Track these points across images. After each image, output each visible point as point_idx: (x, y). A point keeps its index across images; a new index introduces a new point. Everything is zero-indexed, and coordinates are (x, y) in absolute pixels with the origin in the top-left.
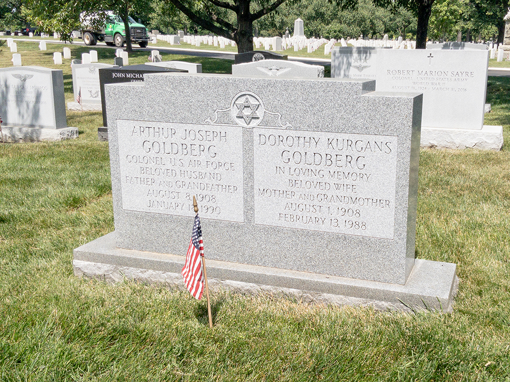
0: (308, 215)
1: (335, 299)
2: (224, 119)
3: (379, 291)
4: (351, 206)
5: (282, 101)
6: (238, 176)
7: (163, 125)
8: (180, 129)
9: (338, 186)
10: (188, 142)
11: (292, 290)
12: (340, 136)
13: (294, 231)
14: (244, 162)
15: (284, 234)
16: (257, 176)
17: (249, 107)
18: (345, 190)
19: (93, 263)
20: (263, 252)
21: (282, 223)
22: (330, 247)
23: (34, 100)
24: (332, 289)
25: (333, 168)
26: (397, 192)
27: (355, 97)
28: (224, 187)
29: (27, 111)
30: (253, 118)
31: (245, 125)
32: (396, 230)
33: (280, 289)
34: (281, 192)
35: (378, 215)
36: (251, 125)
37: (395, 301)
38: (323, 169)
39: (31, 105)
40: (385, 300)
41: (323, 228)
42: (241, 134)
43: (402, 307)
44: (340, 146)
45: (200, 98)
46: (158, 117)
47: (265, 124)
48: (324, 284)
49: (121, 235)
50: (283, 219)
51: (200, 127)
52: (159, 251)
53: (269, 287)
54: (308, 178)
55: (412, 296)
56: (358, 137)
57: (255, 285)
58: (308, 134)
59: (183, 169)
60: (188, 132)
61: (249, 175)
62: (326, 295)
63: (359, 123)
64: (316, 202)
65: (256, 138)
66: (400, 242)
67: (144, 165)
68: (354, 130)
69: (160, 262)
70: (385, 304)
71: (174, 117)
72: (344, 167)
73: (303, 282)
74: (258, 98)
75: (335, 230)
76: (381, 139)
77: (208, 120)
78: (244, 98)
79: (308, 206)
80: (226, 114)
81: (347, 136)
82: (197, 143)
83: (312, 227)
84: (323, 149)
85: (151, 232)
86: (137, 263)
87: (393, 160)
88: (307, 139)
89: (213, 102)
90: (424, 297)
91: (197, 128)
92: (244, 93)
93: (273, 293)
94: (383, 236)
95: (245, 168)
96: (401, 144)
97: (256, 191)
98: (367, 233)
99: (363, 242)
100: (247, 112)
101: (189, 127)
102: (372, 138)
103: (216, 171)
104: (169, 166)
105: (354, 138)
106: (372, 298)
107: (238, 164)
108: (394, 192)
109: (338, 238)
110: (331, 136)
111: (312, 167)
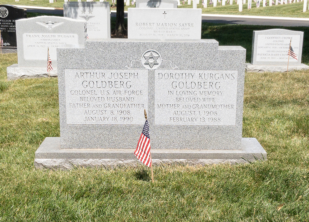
0: (187, 117)
1: (207, 161)
3: (231, 154)
4: (212, 109)
5: (172, 54)
6: (145, 98)
7: (97, 71)
8: (108, 73)
9: (204, 100)
10: (113, 80)
11: (181, 160)
12: (207, 72)
13: (178, 127)
14: (149, 89)
15: (173, 129)
16: (157, 97)
17: (152, 58)
18: (209, 101)
19: (50, 159)
20: (160, 141)
21: (172, 123)
22: (200, 134)
24: (205, 156)
25: (202, 90)
26: (237, 100)
27: (214, 50)
28: (136, 105)
30: (154, 64)
31: (150, 68)
32: (237, 121)
33: (174, 160)
34: (171, 105)
35: (227, 114)
36: (153, 68)
37: (239, 158)
38: (196, 90)
40: (234, 158)
41: (196, 123)
42: (148, 73)
43: (243, 161)
44: (206, 77)
45: (122, 54)
46: (93, 66)
47: (163, 67)
48: (200, 154)
50: (172, 121)
51: (121, 71)
53: (167, 160)
54: (187, 96)
55: (248, 154)
56: (216, 72)
58: (188, 72)
59: (109, 96)
60: (113, 74)
61: (152, 97)
62: (201, 160)
63: (217, 64)
64: (192, 109)
65: (156, 75)
66: (239, 127)
67: (82, 96)
68: (214, 68)
69: (97, 153)
70: (234, 161)
71: (104, 66)
72: (208, 89)
73: (188, 154)
74: (158, 52)
75: (203, 124)
76: (229, 72)
78: (149, 53)
79: (187, 112)
80: (138, 63)
81: (210, 72)
82: (119, 80)
83: (189, 123)
84: (196, 79)
85: (86, 136)
86: (81, 156)
87: (235, 83)
88: (187, 75)
89: (130, 56)
90: (254, 154)
91: (119, 71)
93: (170, 163)
94: (230, 124)
95: (149, 93)
96: (239, 74)
97: (156, 106)
98: (221, 124)
99: (219, 129)
100: (151, 61)
101: (114, 71)
102: (224, 72)
103: (131, 96)
104: (100, 96)
105: (213, 72)
106: (227, 158)
107: (145, 91)
108: (236, 100)
109: (205, 128)
110: (201, 72)
111: (190, 90)
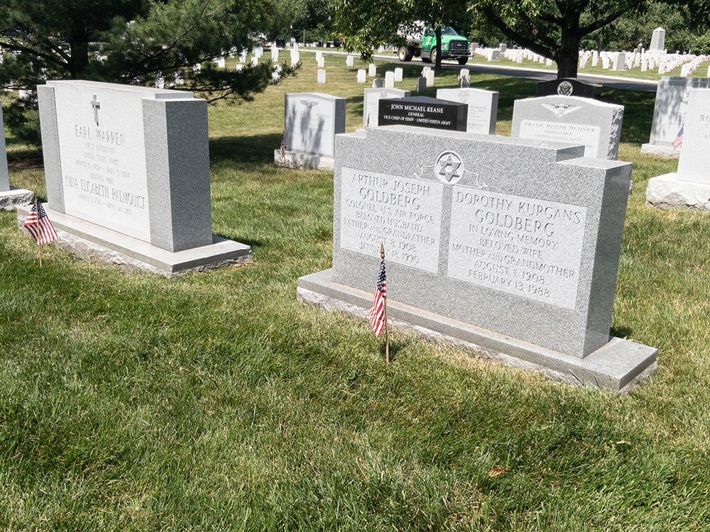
0: (495, 275)
1: (510, 360)
2: (429, 174)
3: (553, 360)
4: (537, 272)
5: (480, 161)
6: (437, 229)
7: (378, 175)
8: (392, 179)
9: (525, 251)
10: (397, 192)
11: (472, 345)
12: (532, 201)
13: (481, 289)
14: (442, 217)
15: (473, 290)
16: (453, 231)
17: (451, 165)
18: (532, 255)
19: (312, 292)
20: (452, 304)
21: (472, 280)
22: (513, 309)
23: (317, 127)
24: (508, 350)
25: (522, 233)
26: (582, 264)
27: (548, 163)
28: (423, 238)
29: (310, 139)
30: (453, 176)
31: (446, 182)
32: (578, 303)
33: (462, 342)
34: (473, 249)
35: (562, 285)
36: (452, 182)
37: (568, 372)
38: (513, 231)
39: (314, 133)
40: (557, 369)
41: (509, 289)
42: (442, 190)
43: (573, 380)
44: (531, 211)
45: (410, 153)
46: (374, 168)
47: (464, 182)
48: (502, 344)
49: (337, 270)
50: (472, 276)
51: (408, 180)
52: (366, 290)
53: (451, 338)
54: (498, 239)
55: (584, 370)
56: (548, 204)
57: (440, 334)
58: (502, 196)
59: (391, 217)
60: (397, 183)
61: (446, 230)
62: (502, 355)
63: (551, 189)
64: (503, 263)
65: (455, 195)
66: (581, 314)
67: (359, 210)
68: (545, 196)
69: (363, 300)
70: (557, 374)
71: (387, 169)
72: (532, 232)
73: (483, 339)
74: (459, 157)
75: (518, 293)
76: (571, 208)
77: (415, 174)
78: (447, 156)
79: (496, 266)
80: (431, 170)
81: (538, 202)
82: (405, 194)
83: (498, 287)
84: (514, 211)
85: (361, 271)
86: (345, 298)
87: (581, 231)
88: (500, 201)
89: (421, 158)
90: (596, 373)
91: (405, 180)
92: (447, 151)
93: (455, 345)
94: (565, 306)
95: (443, 222)
96: (589, 215)
97: (450, 246)
98: (550, 301)
99: (544, 309)
100: (449, 170)
101: (398, 179)
102: (562, 206)
103: (418, 223)
104: (380, 213)
105: (544, 204)
106: (545, 365)
107: (437, 218)
108: (579, 263)
109: (522, 301)
110: (523, 200)
111: (503, 229)
